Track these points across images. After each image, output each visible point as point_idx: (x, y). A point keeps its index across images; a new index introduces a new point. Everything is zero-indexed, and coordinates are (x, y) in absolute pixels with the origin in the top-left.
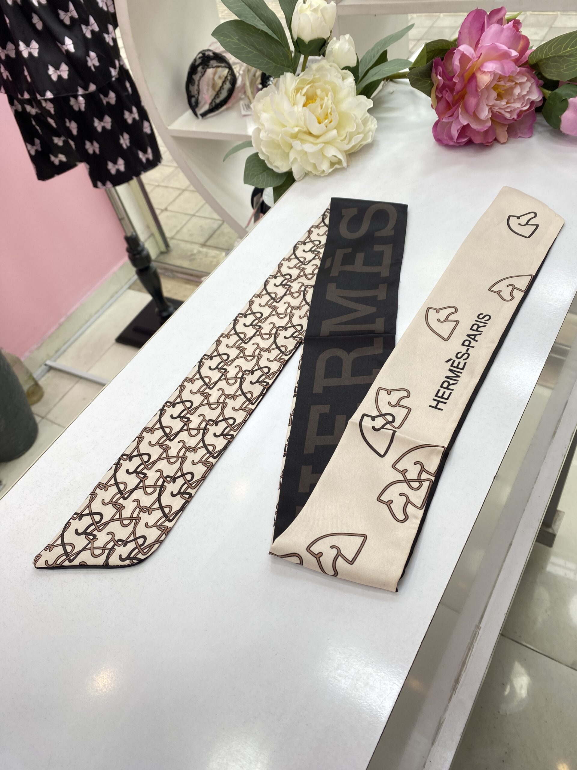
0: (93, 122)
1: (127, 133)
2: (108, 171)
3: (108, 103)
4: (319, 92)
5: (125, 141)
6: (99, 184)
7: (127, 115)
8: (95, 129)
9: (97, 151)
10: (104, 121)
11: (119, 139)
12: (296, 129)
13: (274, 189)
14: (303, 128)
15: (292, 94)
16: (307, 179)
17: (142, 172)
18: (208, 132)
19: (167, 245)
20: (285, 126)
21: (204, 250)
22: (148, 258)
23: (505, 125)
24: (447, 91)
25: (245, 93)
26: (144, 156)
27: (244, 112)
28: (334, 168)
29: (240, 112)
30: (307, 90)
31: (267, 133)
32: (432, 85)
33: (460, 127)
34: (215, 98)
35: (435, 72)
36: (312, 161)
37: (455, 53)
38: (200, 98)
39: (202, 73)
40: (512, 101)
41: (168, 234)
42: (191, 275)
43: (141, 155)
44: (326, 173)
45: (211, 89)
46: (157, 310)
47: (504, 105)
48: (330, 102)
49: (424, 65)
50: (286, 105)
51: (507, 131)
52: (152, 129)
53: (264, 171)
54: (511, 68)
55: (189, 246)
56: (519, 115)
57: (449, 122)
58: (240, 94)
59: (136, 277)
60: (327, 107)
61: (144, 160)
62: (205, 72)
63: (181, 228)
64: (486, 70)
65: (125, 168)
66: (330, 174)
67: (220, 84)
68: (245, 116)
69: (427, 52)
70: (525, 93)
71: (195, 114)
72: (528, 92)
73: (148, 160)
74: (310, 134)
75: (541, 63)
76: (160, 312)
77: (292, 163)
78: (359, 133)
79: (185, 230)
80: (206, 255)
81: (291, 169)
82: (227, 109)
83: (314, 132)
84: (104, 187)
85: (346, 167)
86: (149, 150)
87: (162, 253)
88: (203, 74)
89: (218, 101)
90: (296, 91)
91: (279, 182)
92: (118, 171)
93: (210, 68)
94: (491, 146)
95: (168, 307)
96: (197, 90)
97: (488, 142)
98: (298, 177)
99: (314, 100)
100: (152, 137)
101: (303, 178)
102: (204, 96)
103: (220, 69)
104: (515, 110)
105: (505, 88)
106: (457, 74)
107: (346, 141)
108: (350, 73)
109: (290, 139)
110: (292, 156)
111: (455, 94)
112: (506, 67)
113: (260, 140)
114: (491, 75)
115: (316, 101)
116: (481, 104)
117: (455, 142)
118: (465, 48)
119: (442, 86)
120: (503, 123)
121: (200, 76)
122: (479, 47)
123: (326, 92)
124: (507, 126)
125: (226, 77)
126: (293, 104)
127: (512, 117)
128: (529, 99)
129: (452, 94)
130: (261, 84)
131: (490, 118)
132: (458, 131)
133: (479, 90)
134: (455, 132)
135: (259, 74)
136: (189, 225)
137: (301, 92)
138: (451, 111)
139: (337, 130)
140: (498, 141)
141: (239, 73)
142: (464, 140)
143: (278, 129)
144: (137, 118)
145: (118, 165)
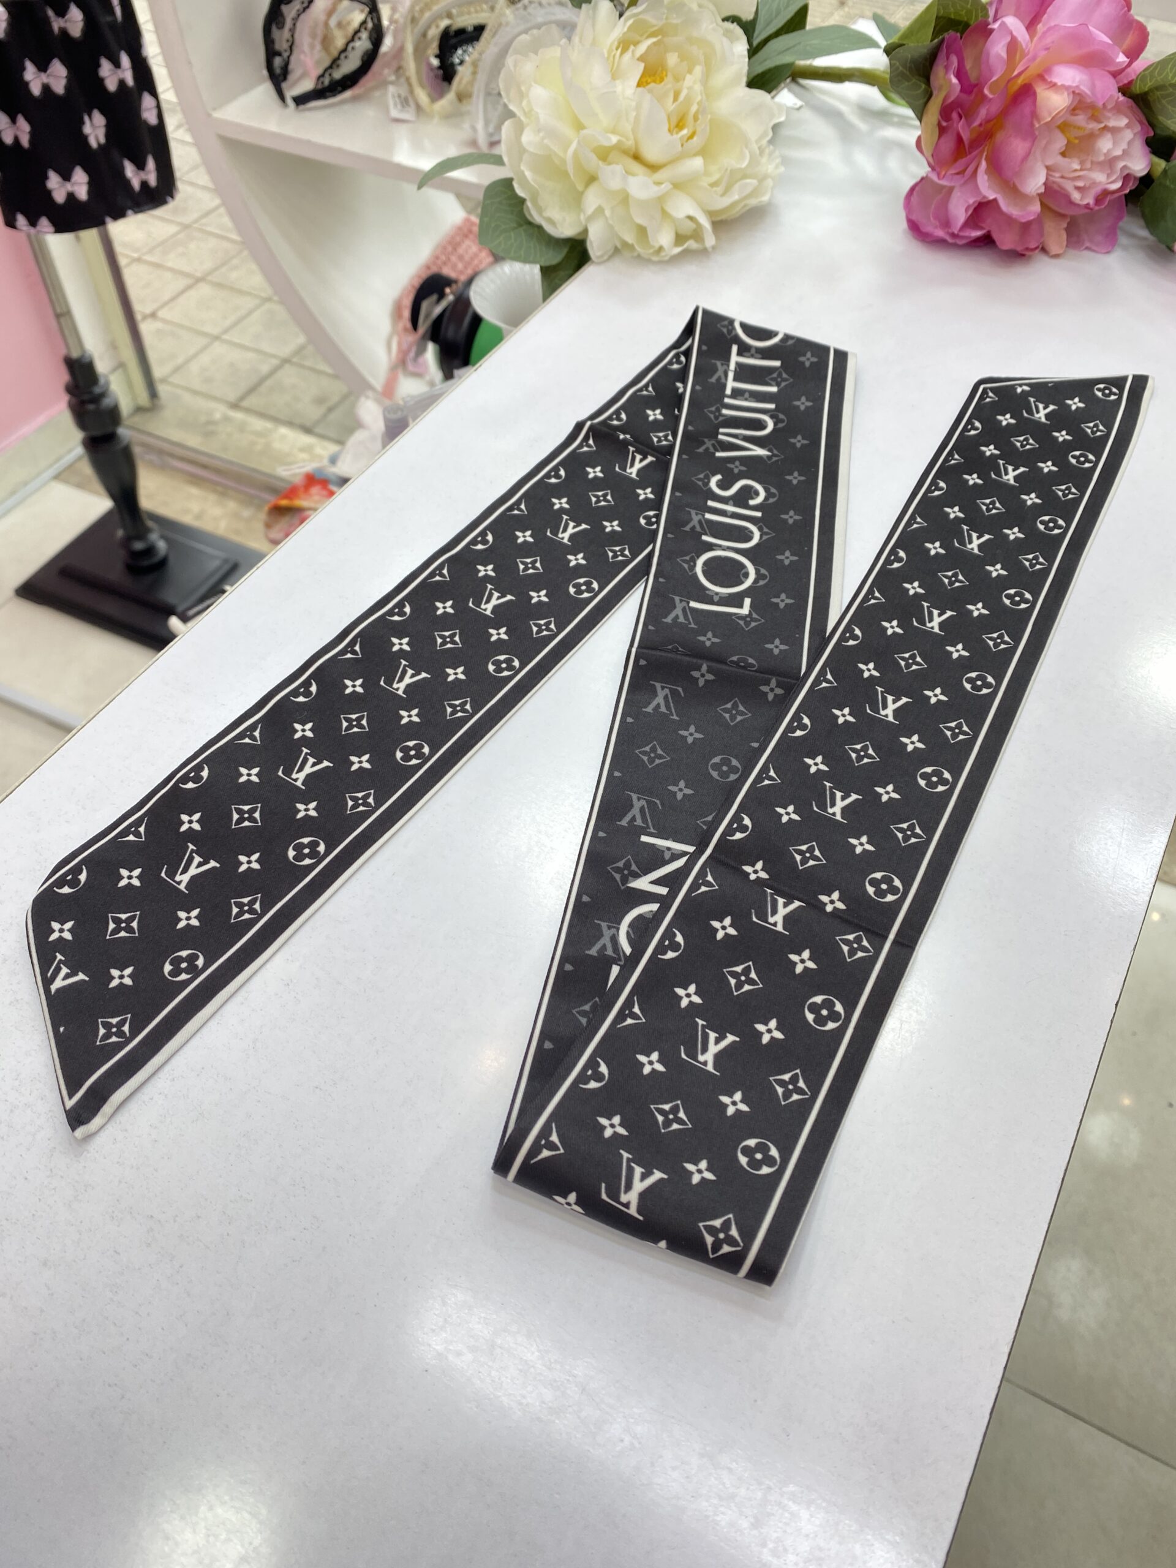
0: (23, 69)
1: (103, 112)
2: (48, 193)
3: (64, 32)
4: (672, 59)
5: (95, 130)
6: (21, 220)
7: (106, 69)
8: (26, 85)
9: (25, 141)
10: (49, 71)
11: (82, 123)
12: (614, 139)
13: (542, 269)
14: (628, 140)
15: (609, 53)
16: (617, 263)
17: (130, 212)
18: (309, 142)
19: (153, 394)
20: (579, 126)
21: (238, 415)
22: (113, 415)
23: (1063, 216)
24: (961, 117)
25: (399, 70)
26: (137, 174)
27: (395, 113)
28: (685, 246)
29: (387, 111)
30: (649, 48)
31: (541, 134)
32: (929, 95)
33: (974, 203)
34: (331, 67)
35: (945, 64)
36: (640, 221)
37: (992, 31)
38: (293, 58)
39: (303, 3)
40: (1088, 165)
41: (158, 372)
42: (205, 467)
43: (129, 170)
44: (666, 256)
45: (318, 47)
46: (120, 533)
47: (1076, 170)
48: (698, 87)
49: (924, 42)
50: (597, 74)
51: (1067, 230)
52: (160, 116)
53: (520, 225)
54: (1107, 90)
55: (202, 403)
56: (1098, 200)
57: (943, 187)
58: (386, 71)
59: (80, 450)
60: (688, 100)
61: (136, 184)
63: (188, 361)
64: (1059, 81)
65: (89, 193)
66: (675, 260)
67: (340, 43)
68: (397, 120)
69: (937, 17)
70: (1118, 152)
71: (281, 96)
72: (1124, 151)
73: (144, 184)
74: (637, 157)
75: (1158, 93)
76: (128, 540)
77: (590, 219)
78: (745, 177)
79: (194, 367)
80: (242, 428)
81: (585, 232)
82: (355, 99)
83: (652, 153)
84: (32, 231)
85: (709, 249)
86: (151, 164)
87: (139, 410)
88: (305, 5)
89: (338, 75)
90: (621, 46)
91: (554, 258)
92: (71, 196)
94: (1030, 257)
95: (148, 530)
96: (287, 41)
97: (1027, 249)
98: (599, 254)
99: (658, 78)
100: (159, 134)
101: (611, 257)
102: (302, 57)
103: (343, 5)
104: (1094, 183)
105: (1080, 133)
106: (994, 79)
107: (719, 189)
108: (739, 31)
109: (594, 158)
110: (592, 200)
111: (976, 124)
112: (1098, 83)
113: (522, 150)
114: (1068, 94)
115: (666, 80)
116: (1031, 157)
117: (953, 235)
118: (1013, 23)
119: (952, 102)
120: (1062, 211)
121: (298, 10)
122: (1041, 28)
123: (689, 62)
124: (1069, 220)
125: (364, 23)
126: (615, 74)
127: (1085, 202)
128: (1125, 167)
129: (969, 124)
130: (437, 56)
131: (1040, 195)
132: (966, 210)
133: (1037, 125)
134: (959, 212)
135: (434, 33)
136: (205, 359)
137: (633, 52)
138: (962, 162)
139: (704, 159)
140: (1044, 250)
141: (391, 21)
142: (977, 233)
143: (568, 131)
144: (130, 81)
145: (73, 185)
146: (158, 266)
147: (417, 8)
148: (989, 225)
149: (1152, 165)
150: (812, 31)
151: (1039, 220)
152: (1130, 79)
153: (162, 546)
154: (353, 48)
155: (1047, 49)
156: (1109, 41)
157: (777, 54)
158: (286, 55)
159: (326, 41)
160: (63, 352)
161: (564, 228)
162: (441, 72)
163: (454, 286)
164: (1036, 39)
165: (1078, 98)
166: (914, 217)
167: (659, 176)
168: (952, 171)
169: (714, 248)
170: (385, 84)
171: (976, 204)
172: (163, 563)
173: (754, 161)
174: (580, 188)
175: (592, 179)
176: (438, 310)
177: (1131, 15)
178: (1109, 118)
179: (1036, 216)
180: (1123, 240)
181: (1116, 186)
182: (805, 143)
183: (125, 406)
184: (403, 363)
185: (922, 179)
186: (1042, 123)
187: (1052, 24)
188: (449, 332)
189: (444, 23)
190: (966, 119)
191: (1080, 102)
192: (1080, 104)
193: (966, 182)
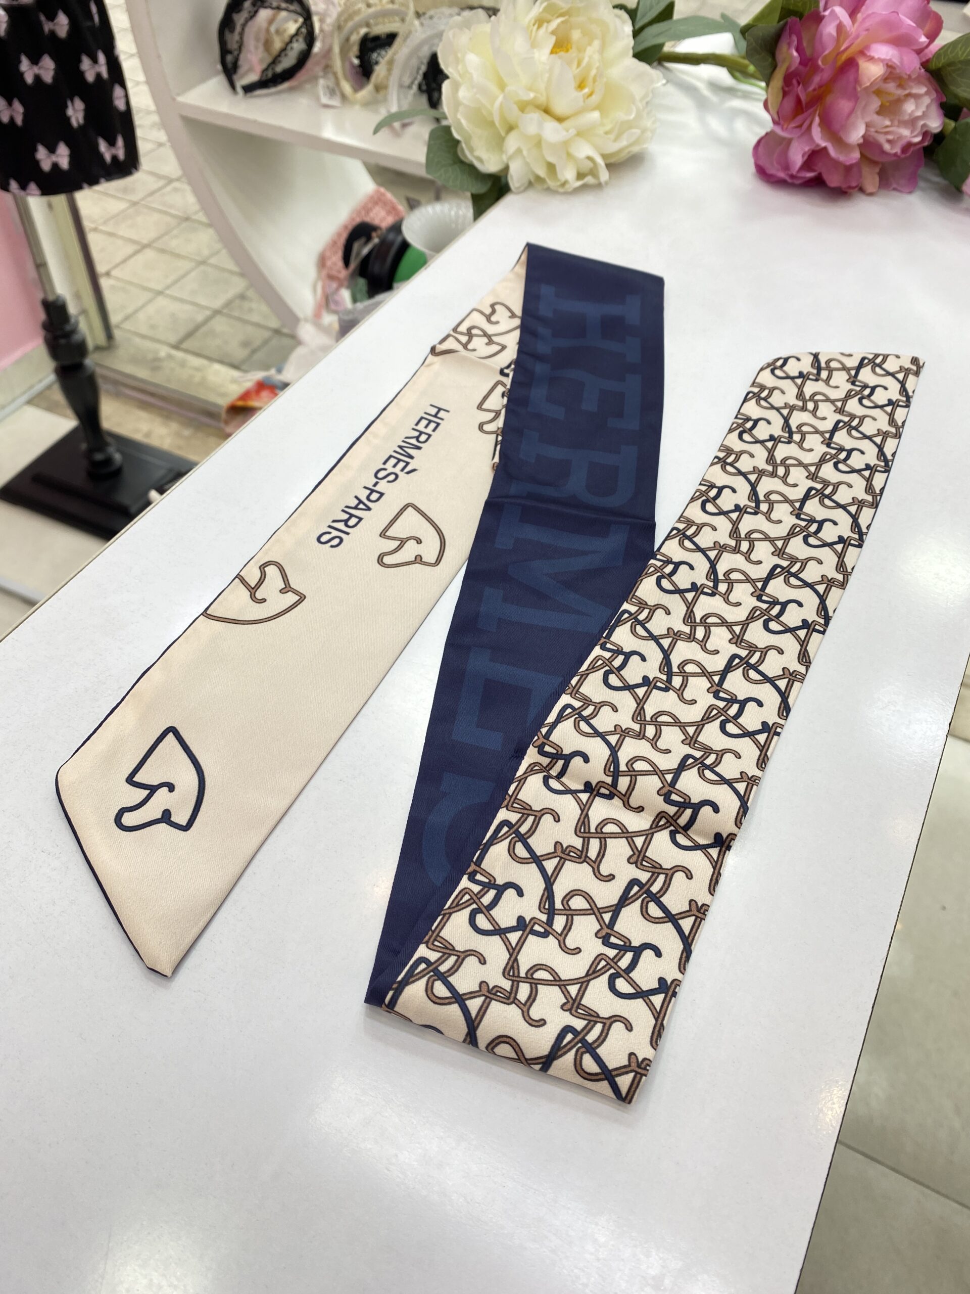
0: (20, 62)
1: (83, 99)
2: (37, 163)
3: (53, 33)
4: (576, 35)
5: (76, 112)
6: (14, 185)
7: (86, 64)
8: (21, 75)
9: (19, 120)
10: (40, 64)
11: (66, 107)
12: (532, 95)
13: (471, 197)
14: (542, 96)
15: (528, 28)
16: (531, 194)
17: (102, 180)
18: (255, 122)
19: (110, 336)
20: (502, 86)
21: (179, 354)
22: (81, 349)
23: (876, 163)
24: (799, 83)
25: (327, 68)
26: (109, 149)
28: (585, 181)
29: (318, 99)
30: (559, 25)
31: (475, 90)
32: (774, 67)
33: (809, 150)
34: (272, 64)
35: (788, 41)
36: (551, 159)
37: (824, 17)
38: (242, 57)
39: (250, 12)
40: (896, 123)
41: (115, 318)
42: (152, 395)
43: (103, 146)
44: (570, 188)
45: (261, 49)
46: (84, 446)
47: (887, 127)
48: (596, 57)
49: (773, 24)
50: (519, 44)
51: (879, 174)
52: (128, 103)
53: (455, 163)
54: (911, 63)
55: (148, 344)
56: (904, 150)
57: (783, 139)
58: (317, 68)
59: (52, 377)
60: (589, 67)
61: (108, 157)
62: (256, 12)
63: (136, 312)
64: (875, 55)
65: (71, 163)
66: (577, 191)
67: (278, 45)
68: (326, 106)
70: (919, 113)
71: (232, 85)
72: (924, 112)
73: (115, 158)
74: (547, 111)
75: (949, 69)
76: (90, 451)
77: (511, 158)
78: (631, 128)
79: (141, 316)
80: (183, 364)
81: (506, 169)
82: (291, 89)
83: (559, 107)
84: (22, 193)
85: (603, 183)
86: (120, 142)
87: (98, 348)
88: (251, 14)
89: (279, 69)
90: (537, 23)
91: (481, 189)
92: (55, 166)
93: (266, 7)
94: (850, 195)
95: (106, 444)
96: (237, 42)
97: (850, 187)
98: (517, 185)
99: (566, 48)
100: (127, 118)
101: (526, 188)
102: (249, 56)
103: (284, 14)
104: (900, 137)
105: (891, 98)
106: (826, 52)
107: (612, 136)
108: (626, 16)
109: (516, 109)
110: (512, 143)
111: (811, 89)
112: (905, 58)
113: (457, 104)
114: (883, 66)
115: (571, 51)
116: (853, 115)
117: (792, 176)
118: (841, 13)
119: (792, 72)
120: (876, 158)
121: (246, 18)
122: (860, 16)
123: (589, 36)
124: (880, 166)
125: (298, 30)
126: (534, 44)
127: (894, 151)
128: (924, 125)
129: (805, 88)
130: (357, 57)
131: (860, 146)
132: (803, 156)
133: (859, 89)
134: (797, 157)
135: (355, 38)
136: (151, 309)
137: (547, 28)
138: (800, 118)
139: (600, 112)
140: (861, 190)
141: (322, 30)
142: (810, 175)
143: (493, 88)
144: (105, 75)
145: (57, 156)
146: (111, 234)
147: (343, 18)
148: (821, 167)
149: (944, 126)
150: (679, 21)
151: (857, 165)
152: (927, 58)
153: (118, 457)
154: (292, 48)
155: (867, 30)
156: (914, 25)
157: (651, 37)
158: (236, 53)
159: (267, 44)
160: (40, 296)
161: (490, 164)
162: (360, 70)
163: (379, 232)
164: (856, 25)
165: (889, 70)
166: (761, 163)
167: (567, 124)
168: (793, 125)
169: (606, 183)
170: (315, 79)
171: (810, 152)
172: (118, 472)
173: (639, 116)
174: (503, 134)
175: (510, 128)
176: (365, 251)
177: (930, 8)
178: (911, 87)
179: (857, 161)
180: (921, 184)
181: (918, 139)
182: (671, 109)
183: (90, 344)
184: (328, 302)
185: (767, 134)
186: (863, 86)
187: (870, 12)
188: (376, 268)
189: (363, 31)
190: (803, 85)
191: (891, 73)
192: (892, 73)
193: (802, 135)
